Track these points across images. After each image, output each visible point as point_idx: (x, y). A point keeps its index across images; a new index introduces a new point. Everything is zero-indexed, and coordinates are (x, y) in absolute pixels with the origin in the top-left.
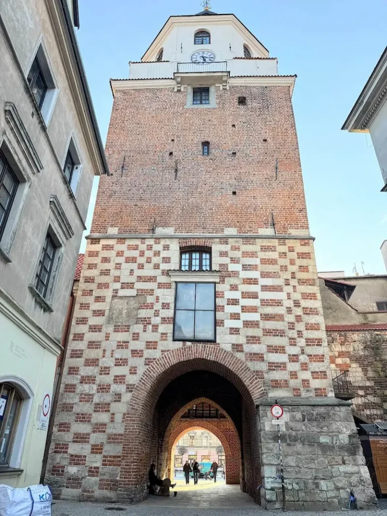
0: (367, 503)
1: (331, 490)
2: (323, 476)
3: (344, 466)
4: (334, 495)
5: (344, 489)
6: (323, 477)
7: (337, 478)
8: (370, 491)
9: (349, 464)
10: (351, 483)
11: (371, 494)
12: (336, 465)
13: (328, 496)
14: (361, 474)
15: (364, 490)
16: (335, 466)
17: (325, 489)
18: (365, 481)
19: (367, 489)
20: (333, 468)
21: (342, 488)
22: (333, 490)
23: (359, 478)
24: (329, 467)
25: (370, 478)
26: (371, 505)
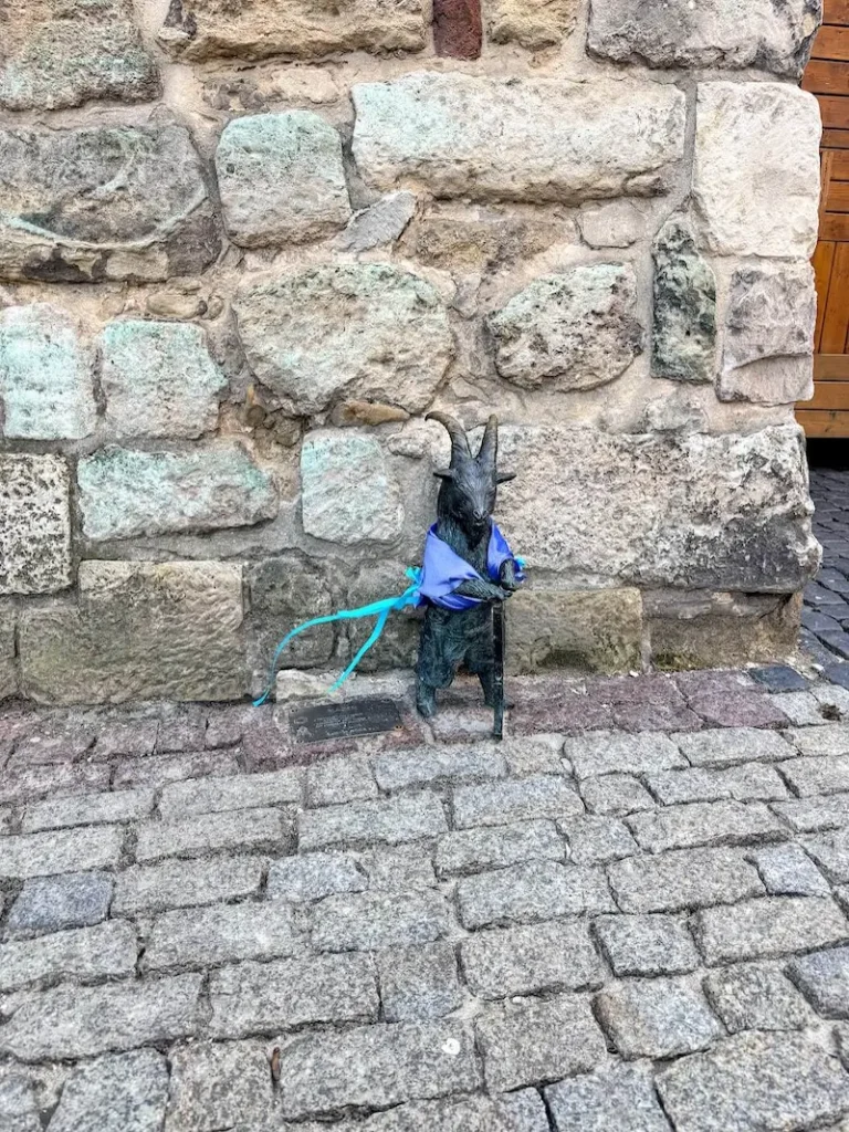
0: (659, 599)
1: (155, 444)
2: (45, 221)
3: (455, 71)
4: (192, 507)
5: (371, 424)
6: (44, 243)
7: (285, 267)
8: (759, 441)
9: (545, 46)
10: (493, 338)
11: (762, 488)
12: (323, 55)
13: (99, 526)
14: (692, 202)
15: (671, 437)
16: (288, 79)
17: (66, 425)
18: (721, 313)
19: (718, 415)
20: (256, 104)
21: (337, 410)
22: (199, 440)
23: (636, 272)
24: (183, 89)
25: (803, 271)
26: (714, 617)
